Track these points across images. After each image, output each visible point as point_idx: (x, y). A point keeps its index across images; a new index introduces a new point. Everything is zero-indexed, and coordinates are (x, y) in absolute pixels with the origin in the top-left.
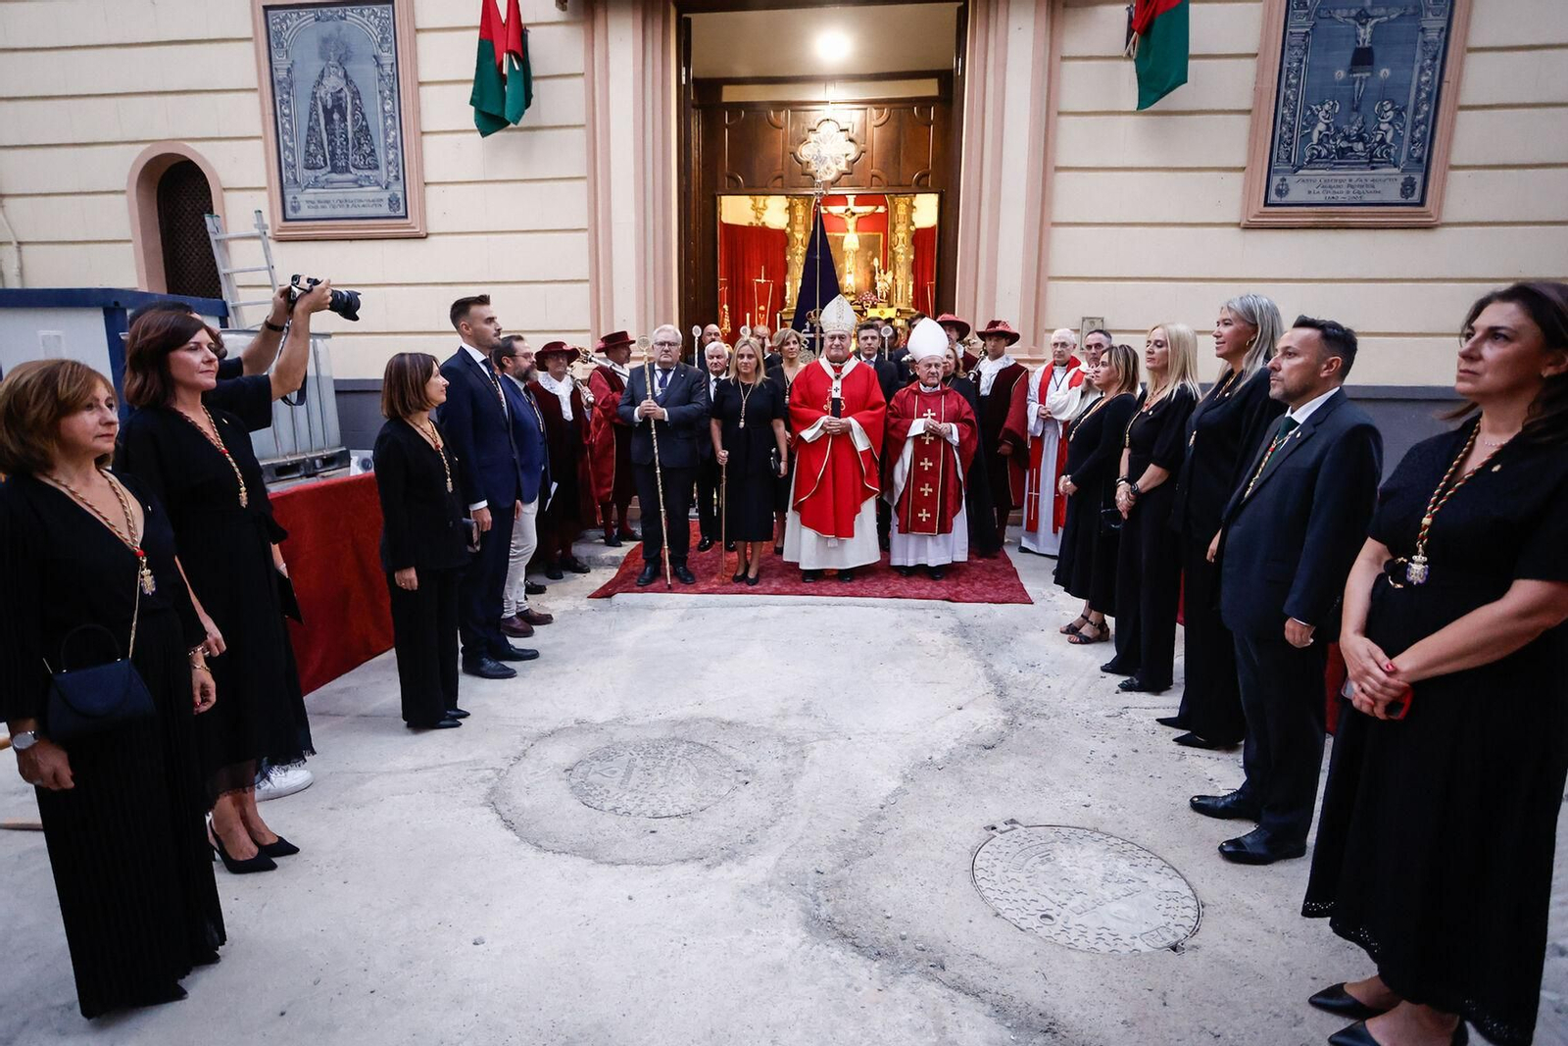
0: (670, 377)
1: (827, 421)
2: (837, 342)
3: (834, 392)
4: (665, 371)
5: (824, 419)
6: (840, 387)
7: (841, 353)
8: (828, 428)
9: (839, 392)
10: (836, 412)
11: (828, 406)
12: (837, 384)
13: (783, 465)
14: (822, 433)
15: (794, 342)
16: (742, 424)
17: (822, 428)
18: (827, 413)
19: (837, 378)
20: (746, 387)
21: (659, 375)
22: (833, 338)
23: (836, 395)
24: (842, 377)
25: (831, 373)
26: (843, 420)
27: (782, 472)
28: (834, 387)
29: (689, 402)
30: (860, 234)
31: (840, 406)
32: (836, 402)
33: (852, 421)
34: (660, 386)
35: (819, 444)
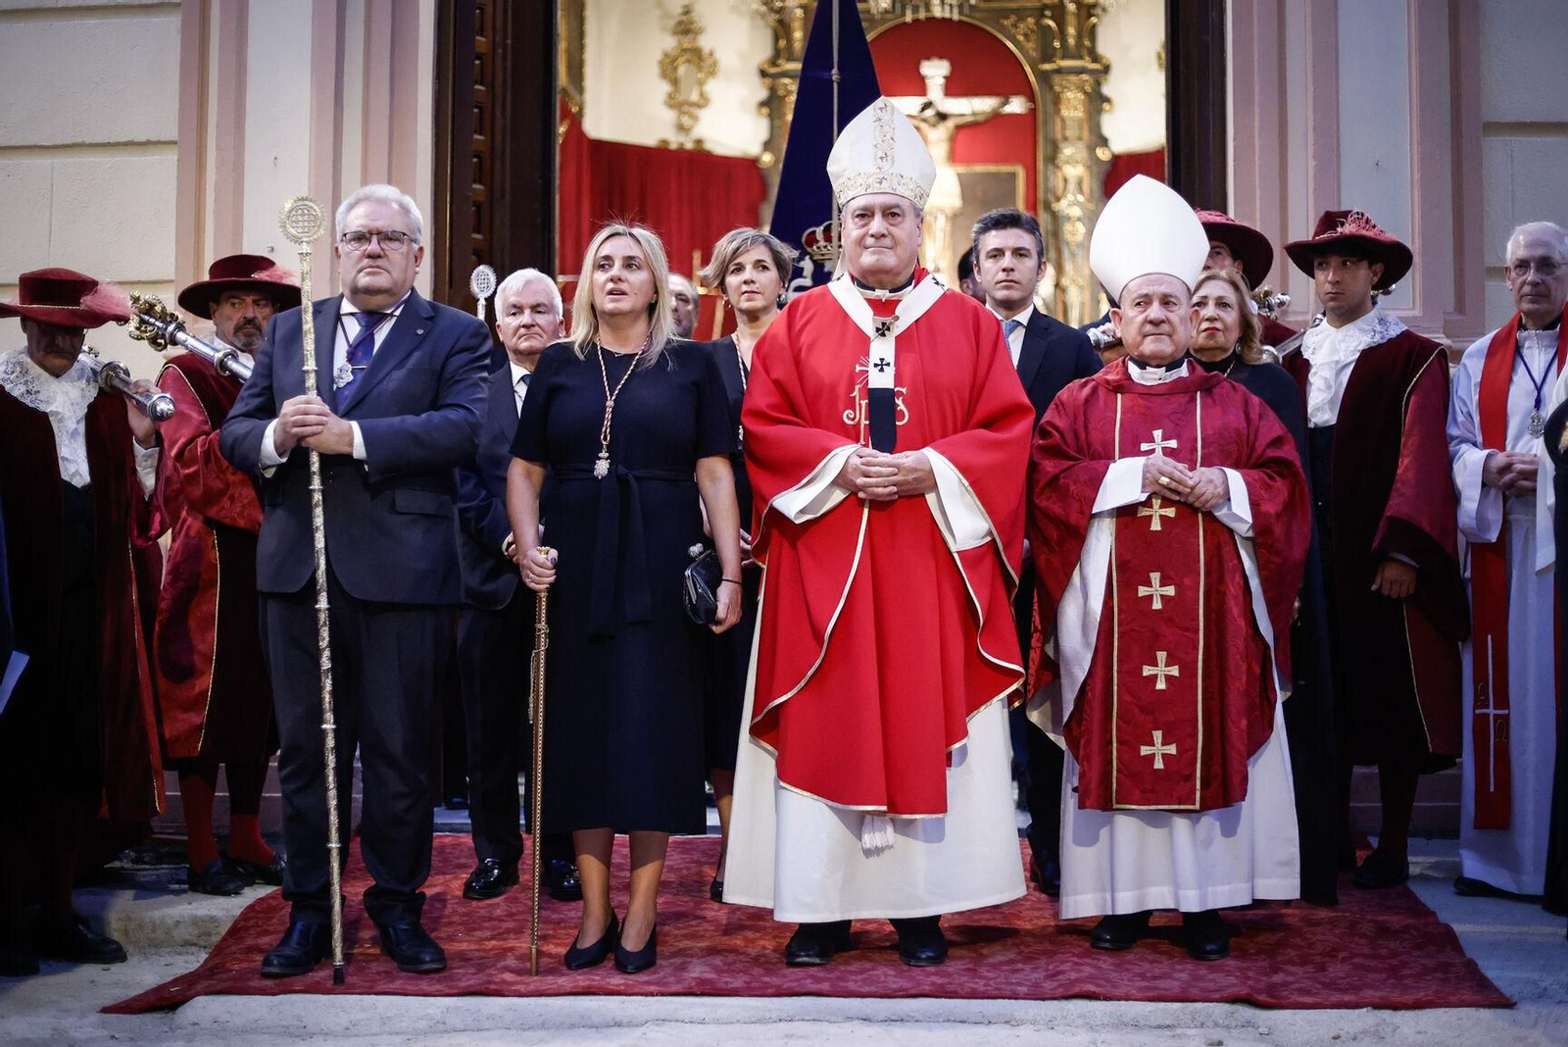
0: (381, 335)
1: (856, 461)
2: (877, 224)
3: (873, 373)
4: (372, 318)
5: (842, 456)
6: (890, 358)
7: (890, 260)
8: (860, 481)
9: (890, 371)
10: (884, 433)
11: (857, 415)
12: (883, 349)
13: (726, 597)
14: (838, 496)
15: (760, 265)
16: (602, 467)
17: (840, 481)
18: (851, 434)
19: (882, 331)
20: (617, 363)
21: (353, 328)
22: (866, 214)
23: (881, 380)
24: (900, 327)
25: (864, 317)
26: (907, 458)
27: (721, 612)
28: (874, 358)
29: (435, 406)
30: (962, 169)
31: (893, 414)
32: (880, 402)
33: (934, 459)
34: (351, 357)
35: (831, 525)
